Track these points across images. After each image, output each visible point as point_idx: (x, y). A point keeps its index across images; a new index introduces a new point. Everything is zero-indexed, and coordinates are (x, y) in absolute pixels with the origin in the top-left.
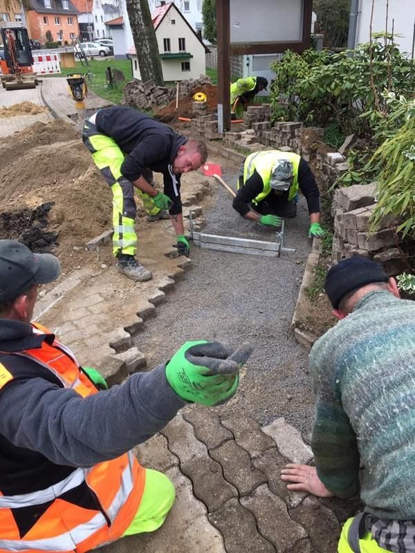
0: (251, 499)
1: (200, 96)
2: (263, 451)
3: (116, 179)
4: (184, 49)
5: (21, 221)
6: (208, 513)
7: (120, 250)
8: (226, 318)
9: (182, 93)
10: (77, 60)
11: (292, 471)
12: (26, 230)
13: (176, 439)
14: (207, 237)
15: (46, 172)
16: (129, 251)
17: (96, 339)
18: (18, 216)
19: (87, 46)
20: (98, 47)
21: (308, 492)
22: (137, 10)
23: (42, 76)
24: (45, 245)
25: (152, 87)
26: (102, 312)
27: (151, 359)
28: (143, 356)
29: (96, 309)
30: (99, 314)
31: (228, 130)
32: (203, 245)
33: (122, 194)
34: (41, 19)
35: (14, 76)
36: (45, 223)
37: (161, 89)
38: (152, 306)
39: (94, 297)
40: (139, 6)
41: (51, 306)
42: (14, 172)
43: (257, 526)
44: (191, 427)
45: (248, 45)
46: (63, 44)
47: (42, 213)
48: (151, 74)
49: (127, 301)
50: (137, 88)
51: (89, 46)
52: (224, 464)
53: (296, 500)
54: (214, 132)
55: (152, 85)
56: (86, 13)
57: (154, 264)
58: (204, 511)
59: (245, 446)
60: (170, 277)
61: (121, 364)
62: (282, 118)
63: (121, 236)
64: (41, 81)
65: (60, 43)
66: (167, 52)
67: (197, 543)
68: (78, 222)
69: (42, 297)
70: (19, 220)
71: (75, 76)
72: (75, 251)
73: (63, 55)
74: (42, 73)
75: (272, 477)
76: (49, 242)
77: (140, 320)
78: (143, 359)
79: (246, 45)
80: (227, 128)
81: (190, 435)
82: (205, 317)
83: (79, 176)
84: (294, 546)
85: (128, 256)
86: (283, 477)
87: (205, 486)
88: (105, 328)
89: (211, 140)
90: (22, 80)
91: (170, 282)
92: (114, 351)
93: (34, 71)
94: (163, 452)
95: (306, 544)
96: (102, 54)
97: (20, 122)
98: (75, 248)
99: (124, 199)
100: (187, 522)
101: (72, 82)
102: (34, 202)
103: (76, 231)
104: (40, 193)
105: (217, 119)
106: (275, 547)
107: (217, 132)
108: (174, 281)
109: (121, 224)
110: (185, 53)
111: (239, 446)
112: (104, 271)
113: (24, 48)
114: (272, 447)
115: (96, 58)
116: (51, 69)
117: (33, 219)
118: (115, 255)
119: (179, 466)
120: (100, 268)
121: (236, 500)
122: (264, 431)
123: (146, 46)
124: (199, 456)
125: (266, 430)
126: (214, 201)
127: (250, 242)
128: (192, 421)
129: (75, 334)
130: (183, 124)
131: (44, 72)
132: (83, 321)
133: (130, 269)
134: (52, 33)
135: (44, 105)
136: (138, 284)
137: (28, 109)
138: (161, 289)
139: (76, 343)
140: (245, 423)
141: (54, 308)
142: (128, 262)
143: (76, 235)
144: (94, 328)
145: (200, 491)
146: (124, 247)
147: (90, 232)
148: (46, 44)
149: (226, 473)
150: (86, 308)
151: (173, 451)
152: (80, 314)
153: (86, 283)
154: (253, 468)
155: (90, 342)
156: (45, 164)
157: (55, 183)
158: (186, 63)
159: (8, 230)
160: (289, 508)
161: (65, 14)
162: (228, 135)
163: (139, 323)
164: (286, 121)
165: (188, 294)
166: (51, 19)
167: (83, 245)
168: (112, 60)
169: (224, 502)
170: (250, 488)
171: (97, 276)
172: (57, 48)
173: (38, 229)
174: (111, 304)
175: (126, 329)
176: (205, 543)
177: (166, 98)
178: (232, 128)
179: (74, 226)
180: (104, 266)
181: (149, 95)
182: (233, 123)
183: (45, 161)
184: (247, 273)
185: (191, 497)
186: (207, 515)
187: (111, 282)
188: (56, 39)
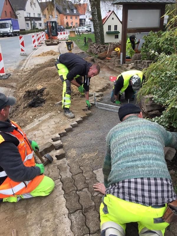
0: (80, 192)
1: (117, 49)
2: (91, 178)
3: (65, 80)
4: (116, 30)
5: (34, 94)
6: (65, 194)
7: (64, 106)
8: (98, 134)
9: (111, 48)
10: (76, 33)
11: (97, 185)
12: (35, 97)
13: (63, 171)
14: (100, 104)
15: (47, 77)
16: (67, 107)
17: (48, 136)
18: (33, 92)
19: (81, 28)
20: (85, 29)
21: (100, 192)
22: (95, 15)
23: (61, 40)
24: (40, 103)
25: (99, 45)
26: (53, 128)
27: (66, 145)
28: (62, 143)
29: (51, 127)
30: (52, 128)
31: (124, 63)
32: (98, 107)
33: (66, 85)
34: (65, 17)
35: (50, 40)
36: (42, 95)
37: (102, 46)
38: (71, 127)
39: (52, 122)
40: (96, 13)
41: (36, 124)
42: (36, 76)
43: (79, 200)
44: (69, 167)
45: (135, 29)
46: (73, 27)
47: (41, 92)
48: (99, 40)
49: (63, 125)
50: (93, 46)
51: (82, 28)
52: (75, 180)
53: (96, 194)
54: (118, 64)
55: (99, 44)
56: (82, 15)
57: (77, 112)
58: (64, 193)
59: (85, 175)
60: (81, 118)
61: (52, 144)
62: (145, 59)
63: (65, 101)
64: (60, 42)
65: (71, 27)
66: (109, 31)
67: (58, 202)
68: (54, 95)
69: (34, 121)
70: (33, 94)
71: (69, 41)
72: (50, 106)
73: (71, 32)
74: (61, 39)
75: (90, 186)
76: (42, 102)
77: (65, 131)
78: (61, 144)
79: (134, 29)
80: (124, 62)
81: (68, 170)
82: (90, 133)
83: (58, 79)
84: (89, 208)
85: (67, 109)
86: (94, 186)
87: (67, 186)
88: (52, 133)
89: (117, 67)
90: (53, 42)
91: (81, 119)
92: (52, 141)
93: (58, 38)
94: (57, 174)
95: (93, 207)
96: (87, 31)
97: (48, 58)
98: (51, 105)
99: (67, 87)
100: (57, 196)
101: (68, 43)
102: (39, 87)
103: (52, 99)
104: (42, 84)
105: (120, 59)
106: (82, 207)
107: (120, 64)
108: (82, 119)
109: (65, 96)
110: (117, 31)
111: (83, 175)
112: (59, 113)
113: (55, 29)
114: (94, 177)
115: (84, 33)
116: (65, 38)
117: (38, 94)
118: (63, 108)
119: (61, 179)
120: (57, 112)
121: (75, 191)
122: (94, 172)
123: (98, 29)
124: (68, 177)
125: (94, 171)
126: (110, 91)
127: (116, 107)
128: (70, 166)
129: (41, 134)
130: (108, 60)
131: (62, 39)
132: (45, 130)
133: (67, 114)
134: (69, 23)
135: (58, 52)
136: (69, 119)
137: (52, 53)
138: (76, 121)
139: (41, 137)
140: (88, 169)
141: (37, 125)
142: (67, 111)
143: (52, 100)
144: (48, 133)
145: (64, 187)
146: (65, 105)
147: (58, 100)
148: (66, 27)
149: (75, 183)
150: (48, 126)
151: (60, 174)
152: (45, 128)
153: (51, 117)
154: (85, 183)
155: (45, 137)
156: (47, 74)
157: (49, 81)
158: (117, 35)
159: (29, 97)
160: (92, 196)
161: (75, 15)
162: (124, 65)
163: (65, 133)
164: (147, 60)
165: (87, 124)
166: (69, 17)
167: (54, 104)
168: (90, 34)
169: (71, 192)
170: (81, 189)
171: (56, 115)
172: (70, 29)
173: (38, 97)
174: (57, 125)
175: (59, 134)
176: (60, 203)
177: (104, 50)
178: (126, 63)
179: (52, 97)
180: (59, 112)
181: (98, 48)
182: (126, 60)
183: (47, 73)
184: (112, 119)
185: (61, 189)
186: (64, 195)
187: (60, 118)
188: (70, 25)
